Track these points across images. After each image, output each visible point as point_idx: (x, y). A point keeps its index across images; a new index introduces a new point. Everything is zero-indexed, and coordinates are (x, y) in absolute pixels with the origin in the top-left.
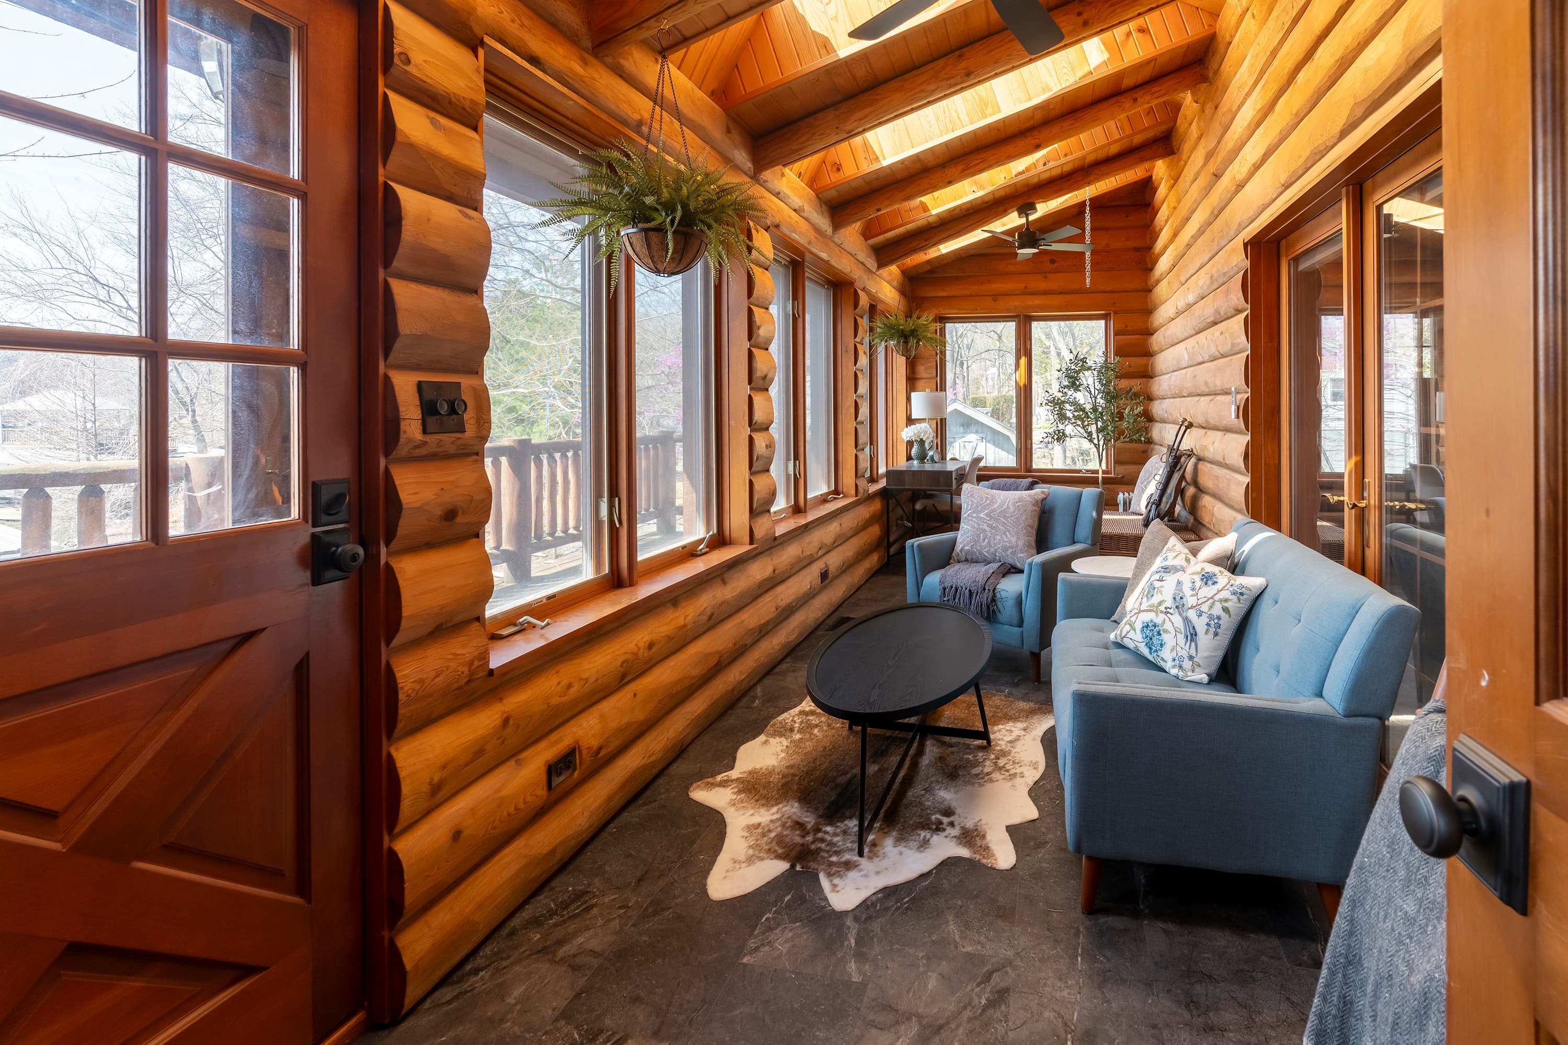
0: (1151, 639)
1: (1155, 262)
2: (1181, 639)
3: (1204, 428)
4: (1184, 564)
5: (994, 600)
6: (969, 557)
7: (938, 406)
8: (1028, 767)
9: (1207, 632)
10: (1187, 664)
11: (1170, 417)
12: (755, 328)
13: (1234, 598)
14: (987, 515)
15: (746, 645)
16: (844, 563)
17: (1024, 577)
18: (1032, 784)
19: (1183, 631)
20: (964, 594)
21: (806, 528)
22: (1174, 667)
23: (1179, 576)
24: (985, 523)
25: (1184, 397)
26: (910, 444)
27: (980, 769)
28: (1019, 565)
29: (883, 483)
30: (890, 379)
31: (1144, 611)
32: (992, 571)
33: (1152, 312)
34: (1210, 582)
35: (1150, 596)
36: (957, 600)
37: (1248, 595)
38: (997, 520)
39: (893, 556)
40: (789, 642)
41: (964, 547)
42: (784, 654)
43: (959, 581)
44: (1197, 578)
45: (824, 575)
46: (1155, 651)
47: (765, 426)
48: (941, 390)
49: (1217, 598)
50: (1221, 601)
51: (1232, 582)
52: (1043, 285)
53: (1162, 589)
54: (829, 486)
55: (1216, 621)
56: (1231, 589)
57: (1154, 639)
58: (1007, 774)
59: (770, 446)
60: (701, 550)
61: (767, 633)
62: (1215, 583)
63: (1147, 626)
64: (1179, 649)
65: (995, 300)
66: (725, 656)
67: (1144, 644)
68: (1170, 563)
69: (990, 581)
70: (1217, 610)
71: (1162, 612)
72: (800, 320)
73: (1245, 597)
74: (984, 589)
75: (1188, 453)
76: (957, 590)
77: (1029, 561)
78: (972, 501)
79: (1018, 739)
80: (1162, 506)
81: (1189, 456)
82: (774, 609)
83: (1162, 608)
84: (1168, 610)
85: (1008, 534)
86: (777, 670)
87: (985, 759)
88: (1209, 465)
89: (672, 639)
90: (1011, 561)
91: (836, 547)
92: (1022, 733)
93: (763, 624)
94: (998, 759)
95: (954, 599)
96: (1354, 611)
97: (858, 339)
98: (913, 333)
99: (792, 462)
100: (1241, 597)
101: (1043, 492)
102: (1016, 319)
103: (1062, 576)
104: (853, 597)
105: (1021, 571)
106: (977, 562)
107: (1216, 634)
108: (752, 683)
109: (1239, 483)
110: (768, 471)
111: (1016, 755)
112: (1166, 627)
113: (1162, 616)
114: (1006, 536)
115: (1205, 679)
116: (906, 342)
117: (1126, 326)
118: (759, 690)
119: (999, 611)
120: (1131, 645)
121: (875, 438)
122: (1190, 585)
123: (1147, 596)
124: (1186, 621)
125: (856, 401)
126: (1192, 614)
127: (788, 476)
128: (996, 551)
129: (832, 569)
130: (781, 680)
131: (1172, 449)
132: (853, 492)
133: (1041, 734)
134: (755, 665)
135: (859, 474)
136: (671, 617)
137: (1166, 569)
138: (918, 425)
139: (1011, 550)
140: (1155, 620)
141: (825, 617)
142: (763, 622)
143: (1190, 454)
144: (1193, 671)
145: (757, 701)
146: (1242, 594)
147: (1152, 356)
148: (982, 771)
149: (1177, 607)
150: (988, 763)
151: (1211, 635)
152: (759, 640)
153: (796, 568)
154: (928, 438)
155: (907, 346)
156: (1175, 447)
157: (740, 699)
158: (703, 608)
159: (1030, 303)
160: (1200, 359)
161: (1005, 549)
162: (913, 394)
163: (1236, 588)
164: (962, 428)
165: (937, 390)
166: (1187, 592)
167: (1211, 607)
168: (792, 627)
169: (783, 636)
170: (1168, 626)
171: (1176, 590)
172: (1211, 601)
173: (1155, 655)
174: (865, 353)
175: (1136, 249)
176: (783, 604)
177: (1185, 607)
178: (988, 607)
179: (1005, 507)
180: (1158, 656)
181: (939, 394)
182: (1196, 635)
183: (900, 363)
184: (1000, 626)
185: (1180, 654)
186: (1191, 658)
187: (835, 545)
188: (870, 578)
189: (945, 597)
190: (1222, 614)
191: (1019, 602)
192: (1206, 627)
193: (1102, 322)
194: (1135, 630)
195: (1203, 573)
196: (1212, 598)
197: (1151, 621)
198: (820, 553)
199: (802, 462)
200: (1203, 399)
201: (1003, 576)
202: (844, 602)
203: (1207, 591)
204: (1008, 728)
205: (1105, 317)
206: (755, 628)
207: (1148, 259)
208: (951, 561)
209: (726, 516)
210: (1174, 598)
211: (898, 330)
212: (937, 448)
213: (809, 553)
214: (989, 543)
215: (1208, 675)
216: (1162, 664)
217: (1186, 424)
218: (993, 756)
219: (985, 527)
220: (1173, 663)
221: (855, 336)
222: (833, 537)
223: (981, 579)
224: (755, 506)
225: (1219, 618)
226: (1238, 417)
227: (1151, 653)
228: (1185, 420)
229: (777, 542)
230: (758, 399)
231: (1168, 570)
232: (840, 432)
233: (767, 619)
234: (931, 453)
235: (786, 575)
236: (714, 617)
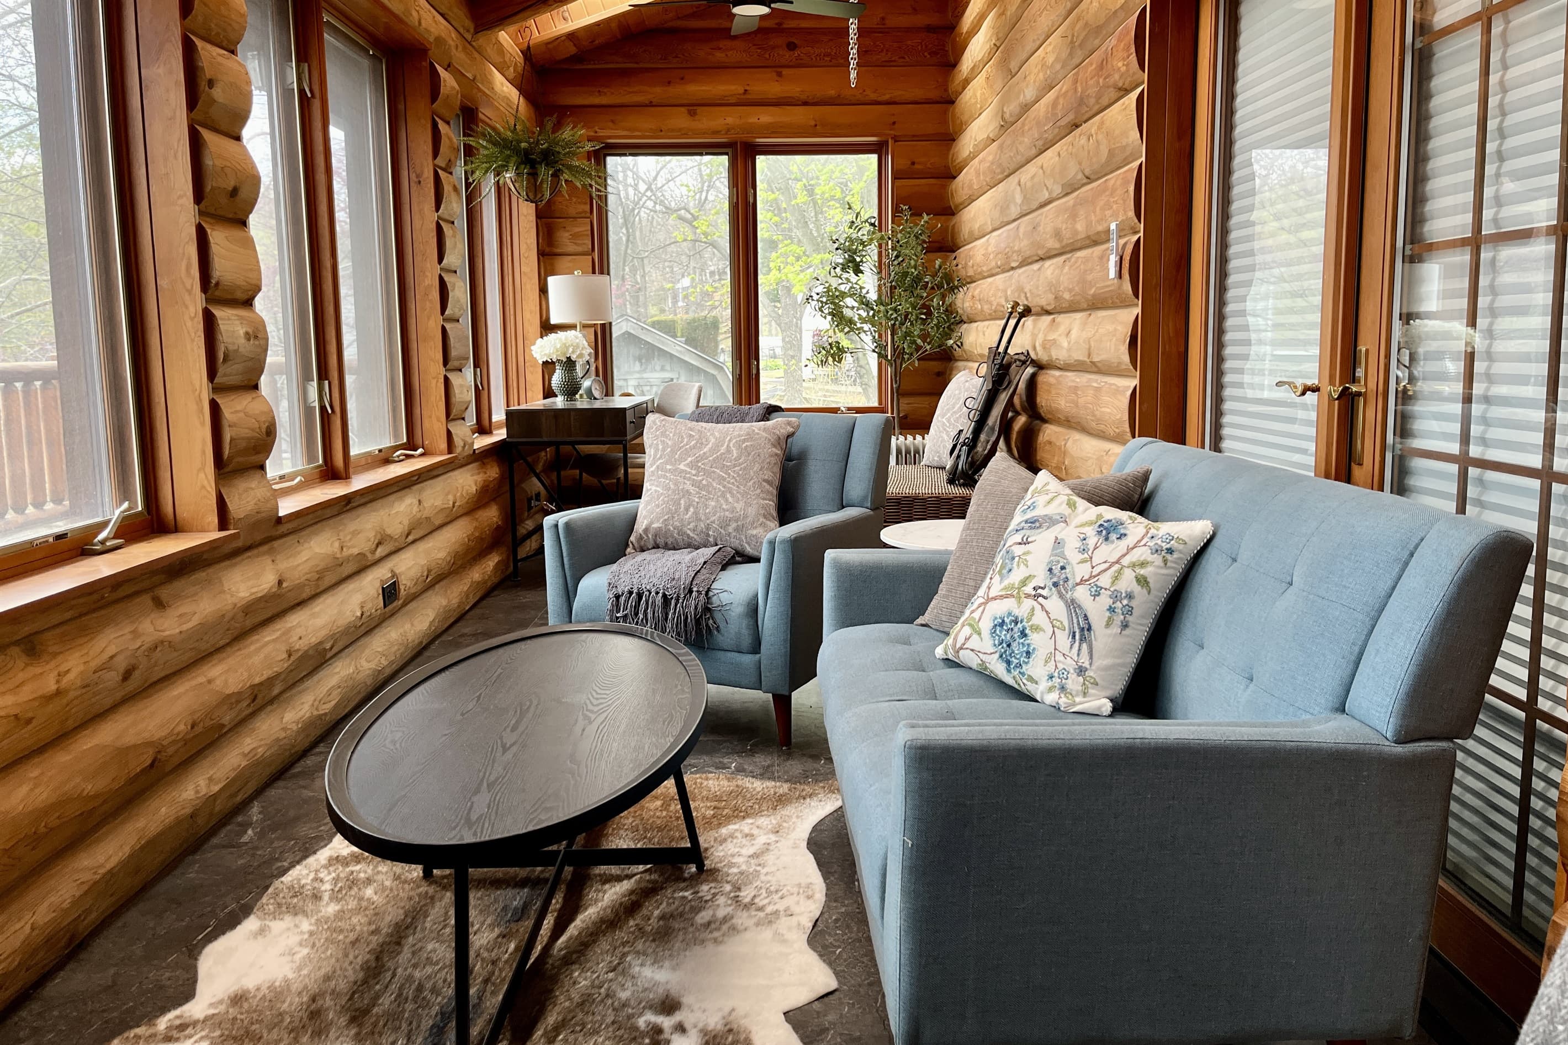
0: (1009, 646)
1: (960, 50)
2: (1063, 639)
3: (1048, 313)
4: (1066, 510)
5: (707, 609)
6: (661, 541)
7: (594, 302)
8: (795, 898)
9: (1108, 625)
10: (1074, 683)
11: (986, 307)
12: (203, 85)
13: (1157, 560)
14: (691, 465)
15: (223, 726)
16: (429, 571)
17: (759, 568)
18: (810, 925)
19: (1066, 623)
20: (654, 602)
21: (347, 504)
22: (1051, 689)
23: (1057, 531)
24: (689, 479)
25: (1013, 268)
26: (548, 366)
27: (710, 912)
28: (749, 550)
29: (501, 434)
30: (507, 253)
31: (995, 598)
32: (702, 561)
33: (954, 140)
34: (1113, 536)
35: (1005, 571)
36: (641, 616)
37: (1180, 552)
38: (708, 474)
39: (523, 560)
40: (320, 717)
41: (652, 523)
42: (312, 738)
43: (645, 581)
44: (1090, 531)
45: (390, 593)
46: (1016, 666)
47: (240, 295)
48: (602, 273)
49: (1125, 561)
50: (1133, 566)
51: (1153, 531)
52: (774, 88)
53: (1027, 558)
54: (396, 435)
55: (1125, 602)
56: (1151, 544)
57: (1014, 645)
58: (761, 914)
59: (258, 335)
60: (103, 542)
61: (271, 702)
62: (1121, 537)
63: (1002, 624)
64: (1059, 657)
65: (692, 114)
66: (171, 750)
67: (997, 655)
68: (1039, 512)
69: (701, 577)
70: (1127, 582)
71: (1028, 596)
72: (316, 104)
73: (1176, 555)
74: (691, 591)
75: (1023, 358)
76: (640, 596)
77: (770, 535)
78: (663, 442)
79: (766, 849)
80: (979, 448)
81: (1024, 362)
82: (285, 656)
83: (1029, 589)
84: (1040, 591)
85: (728, 496)
86: (297, 769)
87: (715, 895)
88: (1057, 373)
89: (29, 721)
90: (736, 543)
91: (414, 542)
92: (773, 838)
93: (261, 684)
94: (739, 889)
95: (636, 614)
96: (1406, 554)
97: (440, 161)
98: (549, 157)
99: (315, 383)
100: (1169, 557)
101: (789, 423)
102: (729, 151)
103: (832, 555)
104: (451, 631)
105: (757, 560)
106: (675, 549)
107: (1125, 626)
108: (239, 799)
109: (1118, 391)
110: (256, 387)
111: (769, 878)
112: (1035, 620)
113: (1028, 603)
114: (727, 500)
115: (1107, 707)
116: (533, 175)
117: (913, 163)
118: (255, 812)
119: (718, 629)
120: (971, 660)
121: (483, 355)
122: (1079, 544)
123: (1000, 572)
124: (1073, 605)
125: (441, 278)
126: (1082, 594)
127: (308, 411)
128: (708, 528)
129: (406, 584)
130: (304, 787)
131: (997, 353)
132: (443, 445)
133: (805, 835)
134: (244, 763)
135: (454, 412)
136: (21, 676)
137: (1034, 524)
138: (561, 335)
139: (734, 525)
140: (1016, 612)
141: (395, 667)
142: (257, 680)
143: (1026, 360)
144: (1085, 694)
145: (250, 832)
146: (1170, 551)
147: (953, 214)
148: (714, 915)
149: (1055, 585)
150: (721, 900)
151: (1116, 629)
152: (253, 715)
153: (329, 579)
154: (581, 356)
155: (536, 181)
156: (1001, 349)
157: (213, 831)
158: (105, 656)
159: (753, 120)
160: (1046, 195)
161: (725, 523)
162: (551, 280)
163: (1159, 542)
164: (637, 363)
165: (594, 272)
166: (1073, 556)
167: (1116, 578)
168: (325, 690)
169: (306, 707)
170: (1039, 618)
171: (1052, 555)
172: (1117, 567)
173: (1016, 673)
174: (455, 189)
175: (929, 29)
176: (302, 645)
177: (1070, 583)
178: (698, 622)
179: (723, 449)
180: (1023, 674)
181: (598, 278)
182: (1089, 629)
183: (525, 213)
184: (720, 654)
185: (1060, 666)
186: (1081, 671)
187: (411, 538)
188: (482, 599)
189: (618, 611)
190: (1137, 589)
191: (753, 610)
192: (1108, 614)
193: (874, 158)
194: (979, 634)
195: (1101, 522)
196: (1117, 562)
197: (1010, 614)
198: (380, 552)
199: (336, 382)
200: (1048, 263)
201: (724, 568)
202: (432, 642)
203: (1109, 551)
204: (746, 830)
205: (878, 149)
206: (239, 693)
207: (949, 47)
208: (629, 550)
209: (164, 475)
210: (1050, 570)
211: (517, 151)
212: (597, 375)
213: (355, 551)
214: (696, 513)
215: (1111, 700)
216: (1030, 688)
217: (1020, 309)
218: (728, 888)
219: (688, 486)
220: (1050, 684)
221: (436, 153)
222: (406, 522)
223: (684, 576)
224: (226, 452)
225: (1130, 596)
226: (1120, 276)
227: (1009, 671)
228: (1016, 304)
229: (283, 529)
230: (218, 237)
231: (1037, 524)
232: (413, 336)
233: (267, 674)
234: (586, 383)
235: (307, 592)
236: (137, 674)
